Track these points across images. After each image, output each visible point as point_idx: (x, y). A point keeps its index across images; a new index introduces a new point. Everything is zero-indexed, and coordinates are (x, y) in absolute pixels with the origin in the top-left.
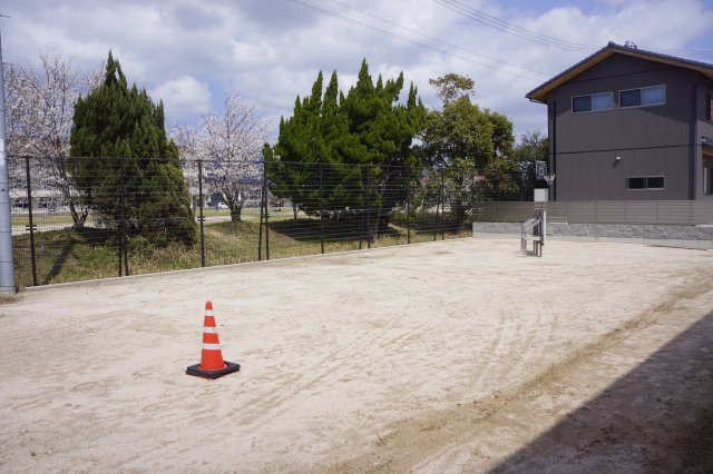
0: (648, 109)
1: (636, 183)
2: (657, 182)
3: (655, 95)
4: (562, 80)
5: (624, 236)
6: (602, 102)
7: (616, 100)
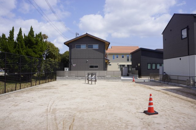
0: (94, 50)
1: (91, 67)
2: (97, 67)
3: (96, 47)
4: (74, 40)
5: (99, 79)
6: (83, 47)
7: (87, 47)
